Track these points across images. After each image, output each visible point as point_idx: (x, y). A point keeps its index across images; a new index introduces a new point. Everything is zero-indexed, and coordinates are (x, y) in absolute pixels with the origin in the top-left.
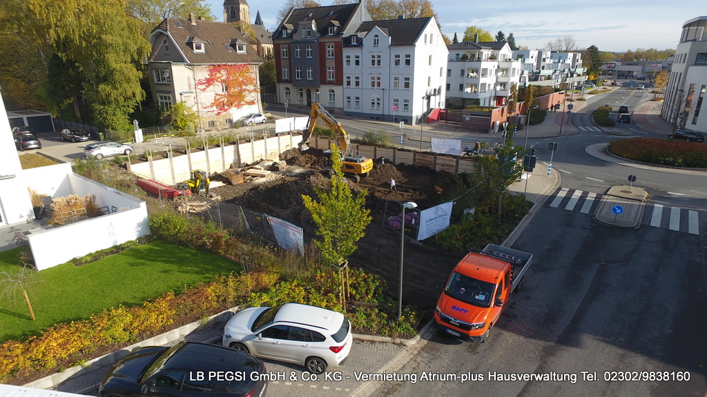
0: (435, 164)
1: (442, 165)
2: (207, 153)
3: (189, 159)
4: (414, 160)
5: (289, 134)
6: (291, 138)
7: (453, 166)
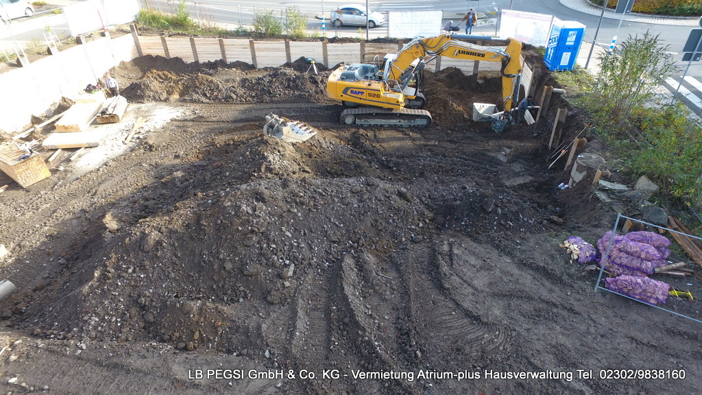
4: (363, 55)
5: (104, 35)
6: (110, 44)
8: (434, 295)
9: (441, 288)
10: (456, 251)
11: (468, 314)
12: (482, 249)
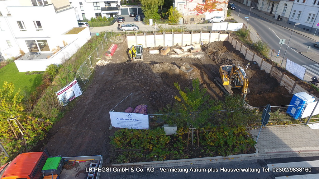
0: (281, 79)
1: (285, 82)
2: (164, 36)
3: (155, 37)
4: (271, 71)
5: (218, 32)
6: (219, 35)
7: (291, 86)
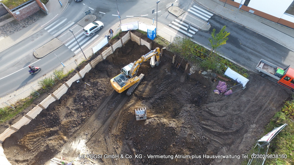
0: (102, 57)
8: (217, 118)
9: (216, 116)
10: (210, 109)
11: (223, 116)
12: (210, 105)
